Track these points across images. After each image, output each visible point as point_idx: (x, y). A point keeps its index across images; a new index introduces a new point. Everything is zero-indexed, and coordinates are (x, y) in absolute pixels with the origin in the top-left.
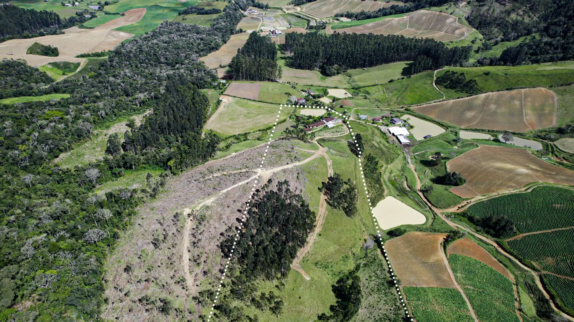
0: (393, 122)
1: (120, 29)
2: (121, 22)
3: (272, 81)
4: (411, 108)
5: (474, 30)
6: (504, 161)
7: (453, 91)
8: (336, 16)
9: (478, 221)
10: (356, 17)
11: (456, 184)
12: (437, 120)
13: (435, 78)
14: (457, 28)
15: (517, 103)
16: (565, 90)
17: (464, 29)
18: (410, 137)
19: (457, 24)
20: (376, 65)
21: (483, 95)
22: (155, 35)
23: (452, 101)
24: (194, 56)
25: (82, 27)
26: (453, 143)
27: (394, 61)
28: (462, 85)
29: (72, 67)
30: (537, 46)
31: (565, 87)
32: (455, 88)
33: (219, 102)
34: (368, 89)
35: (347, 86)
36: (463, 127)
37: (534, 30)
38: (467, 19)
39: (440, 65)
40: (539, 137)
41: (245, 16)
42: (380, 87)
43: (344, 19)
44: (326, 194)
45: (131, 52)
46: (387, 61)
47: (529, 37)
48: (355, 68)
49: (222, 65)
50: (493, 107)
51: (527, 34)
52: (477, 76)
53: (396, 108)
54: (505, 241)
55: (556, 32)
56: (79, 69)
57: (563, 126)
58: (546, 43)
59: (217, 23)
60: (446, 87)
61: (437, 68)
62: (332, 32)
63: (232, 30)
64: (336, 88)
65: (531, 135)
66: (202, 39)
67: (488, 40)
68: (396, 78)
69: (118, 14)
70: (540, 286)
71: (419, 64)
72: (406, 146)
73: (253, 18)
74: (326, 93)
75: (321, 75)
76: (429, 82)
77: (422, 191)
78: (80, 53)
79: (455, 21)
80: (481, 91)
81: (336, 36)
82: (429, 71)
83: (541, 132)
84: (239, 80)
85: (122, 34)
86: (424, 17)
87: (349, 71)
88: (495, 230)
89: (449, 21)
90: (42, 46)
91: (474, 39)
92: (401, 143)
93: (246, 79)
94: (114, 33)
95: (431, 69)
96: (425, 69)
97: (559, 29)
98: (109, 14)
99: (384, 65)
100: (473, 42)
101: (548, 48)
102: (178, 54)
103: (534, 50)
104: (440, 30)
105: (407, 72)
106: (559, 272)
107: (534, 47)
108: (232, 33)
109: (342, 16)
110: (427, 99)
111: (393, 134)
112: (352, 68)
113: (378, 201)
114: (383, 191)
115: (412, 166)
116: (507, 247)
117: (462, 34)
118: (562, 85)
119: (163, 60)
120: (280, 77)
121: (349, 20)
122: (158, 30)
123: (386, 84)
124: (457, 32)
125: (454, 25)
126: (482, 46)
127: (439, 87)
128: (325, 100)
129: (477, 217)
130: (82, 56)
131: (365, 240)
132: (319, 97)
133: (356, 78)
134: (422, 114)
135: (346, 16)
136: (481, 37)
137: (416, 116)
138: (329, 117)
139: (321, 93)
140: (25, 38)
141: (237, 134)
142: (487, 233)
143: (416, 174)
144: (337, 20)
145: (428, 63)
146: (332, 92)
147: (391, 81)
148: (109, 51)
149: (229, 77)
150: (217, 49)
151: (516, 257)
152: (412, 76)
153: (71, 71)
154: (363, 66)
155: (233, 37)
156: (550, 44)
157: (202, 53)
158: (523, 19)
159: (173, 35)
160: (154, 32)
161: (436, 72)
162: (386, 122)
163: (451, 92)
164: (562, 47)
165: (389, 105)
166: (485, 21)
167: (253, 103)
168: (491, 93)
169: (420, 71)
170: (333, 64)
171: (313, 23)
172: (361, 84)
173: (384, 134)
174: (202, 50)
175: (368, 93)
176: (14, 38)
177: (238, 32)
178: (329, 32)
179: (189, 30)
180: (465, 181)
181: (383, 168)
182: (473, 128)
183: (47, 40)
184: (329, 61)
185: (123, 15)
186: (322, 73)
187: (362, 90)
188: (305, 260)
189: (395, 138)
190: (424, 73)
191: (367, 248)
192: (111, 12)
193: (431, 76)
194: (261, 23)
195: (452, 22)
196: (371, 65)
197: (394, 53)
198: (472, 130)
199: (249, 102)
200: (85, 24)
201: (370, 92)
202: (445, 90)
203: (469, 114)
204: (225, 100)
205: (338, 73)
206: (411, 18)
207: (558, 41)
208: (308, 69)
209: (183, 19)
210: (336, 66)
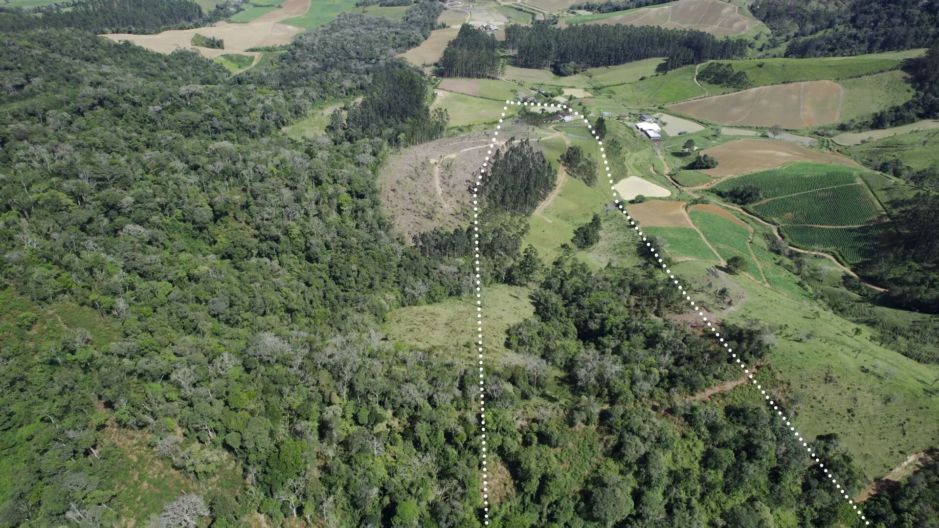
0: (642, 119)
1: (286, 22)
2: (282, 15)
3: (493, 78)
4: (666, 106)
5: (760, 22)
6: (765, 149)
7: (718, 86)
8: (572, 8)
9: (726, 193)
10: (599, 9)
11: (708, 167)
12: (696, 118)
13: (697, 73)
14: (736, 21)
15: (794, 97)
16: (854, 83)
17: (745, 21)
18: (662, 132)
19: (737, 15)
20: (624, 62)
21: (754, 90)
22: (333, 28)
23: (716, 97)
24: (392, 51)
25: (230, 22)
26: (711, 138)
27: (647, 57)
28: (728, 79)
29: (247, 60)
30: (838, 40)
31: (854, 79)
32: (720, 83)
33: (434, 95)
34: (612, 88)
35: (587, 86)
36: (726, 124)
37: (838, 20)
38: (751, 8)
39: (704, 58)
40: (816, 133)
41: (445, 9)
42: (628, 86)
43: (583, 12)
44: (564, 165)
45: (314, 44)
46: (639, 57)
47: (830, 30)
48: (597, 67)
49: (427, 63)
50: (764, 102)
51: (830, 27)
52: (749, 68)
53: (646, 106)
54: (750, 207)
55: (865, 22)
56: (254, 63)
57: (846, 123)
58: (850, 36)
59: (412, 16)
60: (709, 83)
61: (699, 61)
62: (566, 26)
63: (432, 24)
64: (573, 87)
65: (807, 132)
66: (397, 33)
67: (778, 36)
68: (648, 75)
69: (272, 6)
70: (776, 234)
71: (678, 56)
72: (656, 140)
73: (456, 11)
74: (561, 93)
75: (553, 75)
76: (689, 78)
77: (669, 175)
78: (248, 47)
79: (734, 11)
80: (751, 86)
81: (572, 29)
82: (691, 66)
83: (820, 128)
84: (452, 77)
85: (290, 27)
86: (692, 7)
87: (590, 70)
88: (741, 199)
89: (725, 11)
90: (204, 38)
91: (757, 33)
92: (650, 137)
93: (462, 75)
94: (280, 26)
95: (692, 63)
96: (685, 63)
97: (870, 18)
98: (260, 6)
99: (635, 63)
100: (756, 38)
101: (852, 41)
102: (371, 49)
103: (834, 44)
104: (713, 22)
105: (662, 69)
106: (797, 223)
107: (835, 41)
108: (433, 28)
109: (580, 8)
110: (685, 97)
111: (642, 130)
112: (593, 66)
113: (621, 179)
114: (627, 171)
115: (661, 157)
116: (752, 210)
117: (743, 28)
118: (851, 77)
119: (353, 54)
120: (503, 74)
121: (590, 13)
122: (336, 23)
123: (636, 82)
124: (736, 25)
125: (732, 16)
126: (768, 43)
127: (701, 82)
128: (560, 99)
129: (726, 190)
130: (252, 50)
131: (606, 205)
132: (552, 96)
133: (598, 77)
134: (677, 112)
135: (585, 8)
136: (769, 31)
137: (670, 114)
138: (566, 112)
139: (555, 92)
140: (181, 29)
141: (460, 125)
142: (734, 202)
143: (665, 163)
144: (573, 13)
145: (688, 55)
146: (568, 92)
147: (642, 79)
148: (281, 46)
149: (440, 74)
150: (418, 45)
151: (758, 217)
152: (669, 72)
153: (247, 65)
154: (607, 64)
155: (433, 33)
156: (855, 37)
157: (399, 49)
158: (827, 8)
159: (357, 29)
160: (333, 25)
161: (698, 66)
162: (633, 118)
163: (716, 88)
164: (869, 40)
165: (638, 104)
166: (775, 11)
167: (474, 98)
168: (763, 87)
169: (678, 66)
170: (568, 62)
171: (539, 17)
172: (604, 84)
173: (631, 128)
174: (400, 46)
175: (613, 93)
176: (169, 29)
177: (439, 27)
178: (562, 25)
179: (376, 23)
180: (717, 163)
181: (628, 155)
182: (739, 125)
183: (208, 32)
184: (564, 57)
185: (280, 7)
186: (554, 73)
187: (605, 89)
188: (546, 211)
189: (643, 133)
190: (684, 68)
191: (607, 211)
192: (262, 4)
193: (693, 71)
194: (469, 17)
195: (729, 13)
196: (618, 62)
197: (648, 46)
198: (736, 127)
199: (469, 97)
200: (232, 18)
201: (616, 91)
202: (709, 86)
203: (736, 111)
204: (440, 93)
205: (575, 73)
206: (675, 8)
207: (866, 32)
208: (537, 68)
209: (364, 12)
210: (572, 63)
